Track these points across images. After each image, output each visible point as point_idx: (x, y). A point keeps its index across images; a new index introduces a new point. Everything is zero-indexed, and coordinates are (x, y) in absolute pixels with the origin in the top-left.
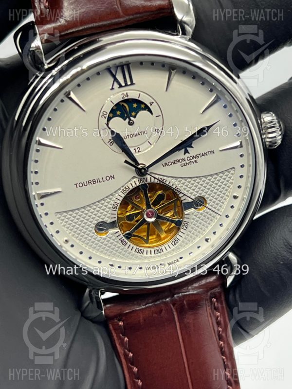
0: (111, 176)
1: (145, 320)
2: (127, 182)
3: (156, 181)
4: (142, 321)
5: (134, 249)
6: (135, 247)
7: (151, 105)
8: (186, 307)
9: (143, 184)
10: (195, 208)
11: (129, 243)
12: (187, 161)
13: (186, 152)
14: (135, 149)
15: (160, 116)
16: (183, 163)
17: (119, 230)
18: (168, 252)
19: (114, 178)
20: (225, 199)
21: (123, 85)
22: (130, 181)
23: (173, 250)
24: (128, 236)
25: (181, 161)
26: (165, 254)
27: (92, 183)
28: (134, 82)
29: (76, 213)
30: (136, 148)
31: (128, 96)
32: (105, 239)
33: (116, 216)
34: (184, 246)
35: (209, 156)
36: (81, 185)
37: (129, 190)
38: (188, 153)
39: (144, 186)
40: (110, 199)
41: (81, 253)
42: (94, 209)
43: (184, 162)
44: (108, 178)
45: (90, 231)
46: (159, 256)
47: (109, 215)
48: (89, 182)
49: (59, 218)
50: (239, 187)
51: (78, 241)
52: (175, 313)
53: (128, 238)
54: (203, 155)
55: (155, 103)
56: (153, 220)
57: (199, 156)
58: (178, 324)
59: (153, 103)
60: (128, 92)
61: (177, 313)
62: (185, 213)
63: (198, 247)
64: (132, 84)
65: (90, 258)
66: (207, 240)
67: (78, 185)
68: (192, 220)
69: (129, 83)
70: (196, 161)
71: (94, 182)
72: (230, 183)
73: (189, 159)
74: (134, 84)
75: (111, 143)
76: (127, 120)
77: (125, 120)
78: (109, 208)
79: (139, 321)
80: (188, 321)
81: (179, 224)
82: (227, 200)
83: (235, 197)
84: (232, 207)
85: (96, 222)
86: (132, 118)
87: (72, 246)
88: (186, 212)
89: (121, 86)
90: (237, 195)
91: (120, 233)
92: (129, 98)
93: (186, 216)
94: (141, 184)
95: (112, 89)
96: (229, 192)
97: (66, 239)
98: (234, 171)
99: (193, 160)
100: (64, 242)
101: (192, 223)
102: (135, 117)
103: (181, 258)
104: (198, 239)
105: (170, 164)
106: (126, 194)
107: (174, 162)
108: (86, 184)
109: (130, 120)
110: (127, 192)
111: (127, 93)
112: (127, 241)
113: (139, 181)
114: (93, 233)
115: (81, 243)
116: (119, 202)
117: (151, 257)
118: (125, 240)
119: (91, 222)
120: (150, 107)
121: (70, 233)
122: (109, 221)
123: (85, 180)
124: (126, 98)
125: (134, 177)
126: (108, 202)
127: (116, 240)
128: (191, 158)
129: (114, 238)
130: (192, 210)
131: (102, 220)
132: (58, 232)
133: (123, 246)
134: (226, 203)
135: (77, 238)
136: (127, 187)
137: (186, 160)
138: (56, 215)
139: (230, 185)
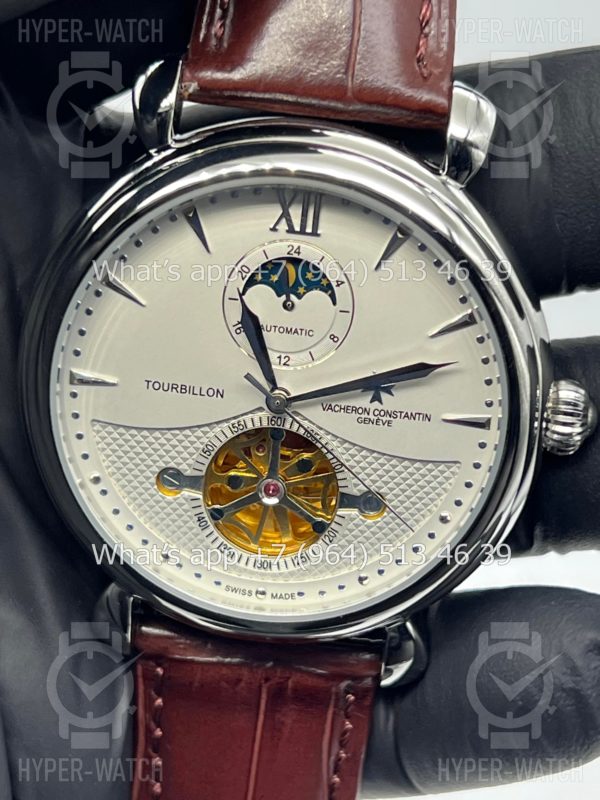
0: (218, 391)
1: (202, 686)
2: (246, 414)
3: (302, 432)
4: (196, 684)
5: (217, 544)
6: (221, 539)
7: (338, 285)
8: (289, 692)
9: (275, 429)
10: (361, 511)
11: (212, 528)
12: (371, 416)
13: (377, 398)
14: (280, 357)
15: (348, 312)
16: (363, 416)
17: (201, 497)
18: (280, 574)
19: (222, 396)
20: (423, 516)
21: (297, 229)
22: (251, 412)
23: (292, 574)
24: (216, 515)
25: (360, 411)
26: (274, 576)
27: (179, 389)
28: (319, 232)
29: (119, 434)
30: (283, 356)
31: (299, 253)
32: (169, 503)
33: (204, 468)
34: (316, 574)
35: (419, 423)
36: (157, 386)
37: (245, 430)
38: (381, 402)
39: (276, 433)
40: (205, 433)
41: (116, 512)
42: (168, 440)
43: (366, 415)
44: (211, 393)
45: (148, 478)
46: (262, 575)
47: (190, 461)
48: (174, 387)
49: (98, 432)
50: (458, 503)
51: (117, 488)
52: (264, 696)
53: (214, 517)
54: (406, 416)
55: (346, 284)
56: (273, 501)
57: (399, 414)
58: (261, 717)
59: (343, 283)
60: (302, 246)
61: (268, 697)
62: (338, 513)
63: (341, 587)
64: (315, 233)
65: (130, 527)
66: (361, 580)
67: (151, 384)
68: (347, 532)
69: (309, 230)
70: (389, 422)
71: (184, 389)
72: (444, 489)
73: (377, 413)
74: (318, 235)
75: (239, 328)
76: (284, 298)
77: (279, 295)
78: (197, 449)
79: (191, 683)
80: (283, 719)
81: (320, 528)
82: (427, 519)
83: (444, 520)
84: (431, 536)
85: (164, 466)
86: (293, 297)
87: (104, 492)
88: (341, 512)
89: (291, 230)
90: (449, 518)
91: (201, 502)
92: (300, 257)
93: (337, 519)
94: (271, 426)
95: (274, 229)
96: (436, 506)
97: (97, 475)
98: (459, 468)
99: (384, 419)
100: (91, 480)
101: (344, 536)
102: (299, 297)
103: (300, 594)
104: (345, 571)
105: (337, 408)
106: (236, 434)
107: (346, 409)
108: (166, 388)
109: (288, 299)
110: (240, 432)
111: (299, 248)
112: (209, 523)
113: (270, 420)
114: (152, 485)
115: (121, 494)
116: (219, 445)
117: (245, 570)
118: (207, 519)
119: (155, 462)
120: (336, 289)
121: (108, 467)
122: (189, 472)
123: (167, 381)
124: (296, 256)
125: (260, 409)
126: (199, 438)
127: (189, 513)
128: (382, 413)
129: (186, 507)
130: (354, 512)
131: (175, 466)
132: (85, 457)
133: (200, 529)
134: (422, 523)
135: (118, 480)
136: (242, 423)
137: (371, 413)
138: (93, 426)
139: (443, 492)
